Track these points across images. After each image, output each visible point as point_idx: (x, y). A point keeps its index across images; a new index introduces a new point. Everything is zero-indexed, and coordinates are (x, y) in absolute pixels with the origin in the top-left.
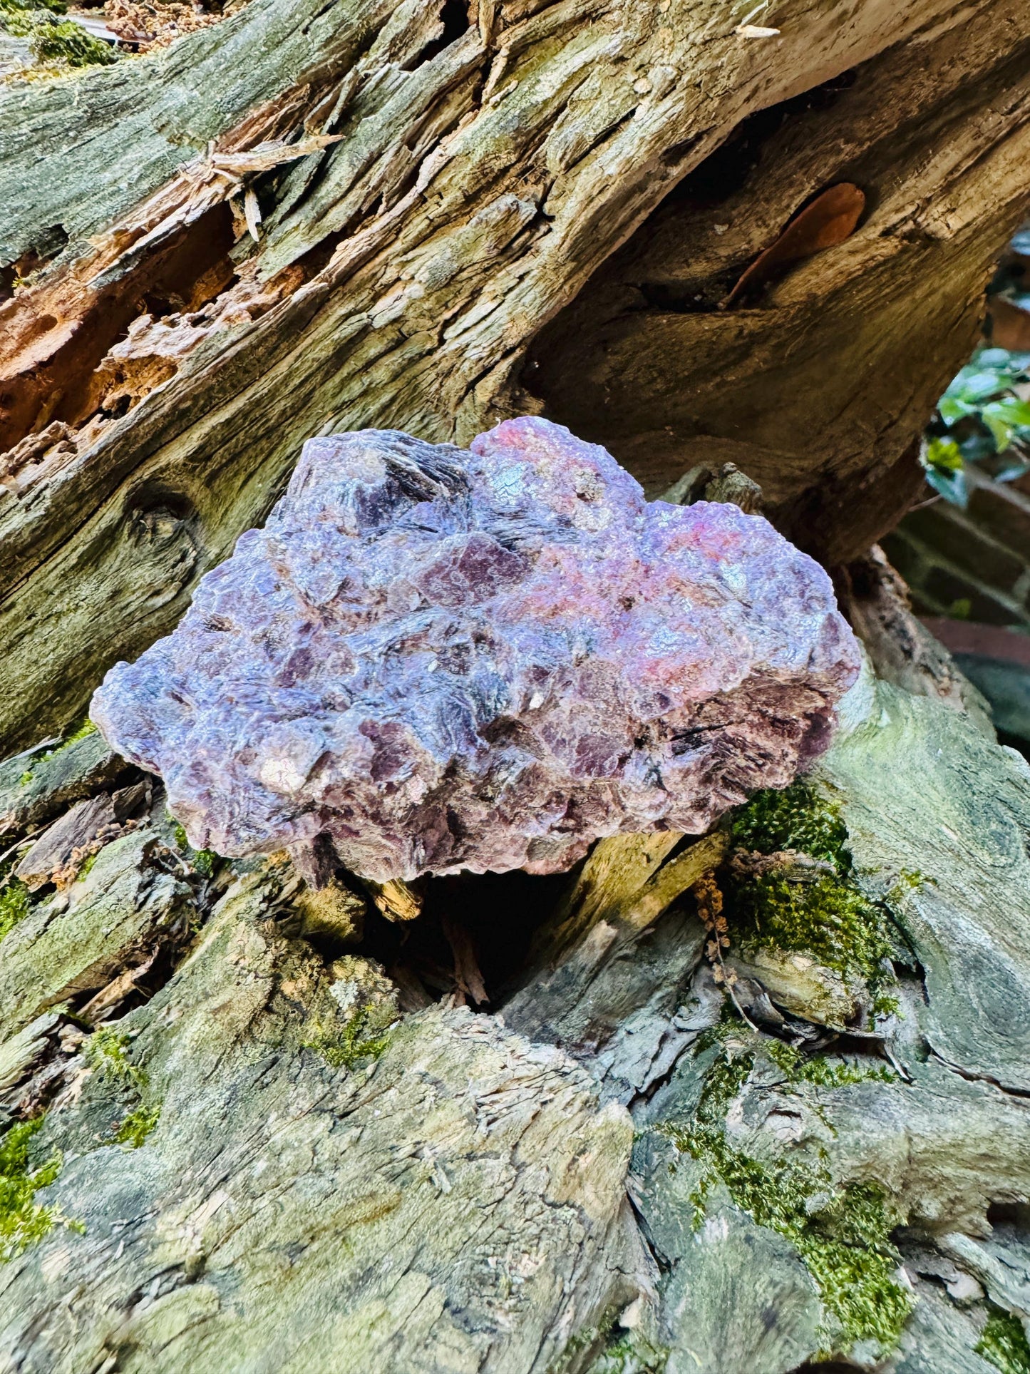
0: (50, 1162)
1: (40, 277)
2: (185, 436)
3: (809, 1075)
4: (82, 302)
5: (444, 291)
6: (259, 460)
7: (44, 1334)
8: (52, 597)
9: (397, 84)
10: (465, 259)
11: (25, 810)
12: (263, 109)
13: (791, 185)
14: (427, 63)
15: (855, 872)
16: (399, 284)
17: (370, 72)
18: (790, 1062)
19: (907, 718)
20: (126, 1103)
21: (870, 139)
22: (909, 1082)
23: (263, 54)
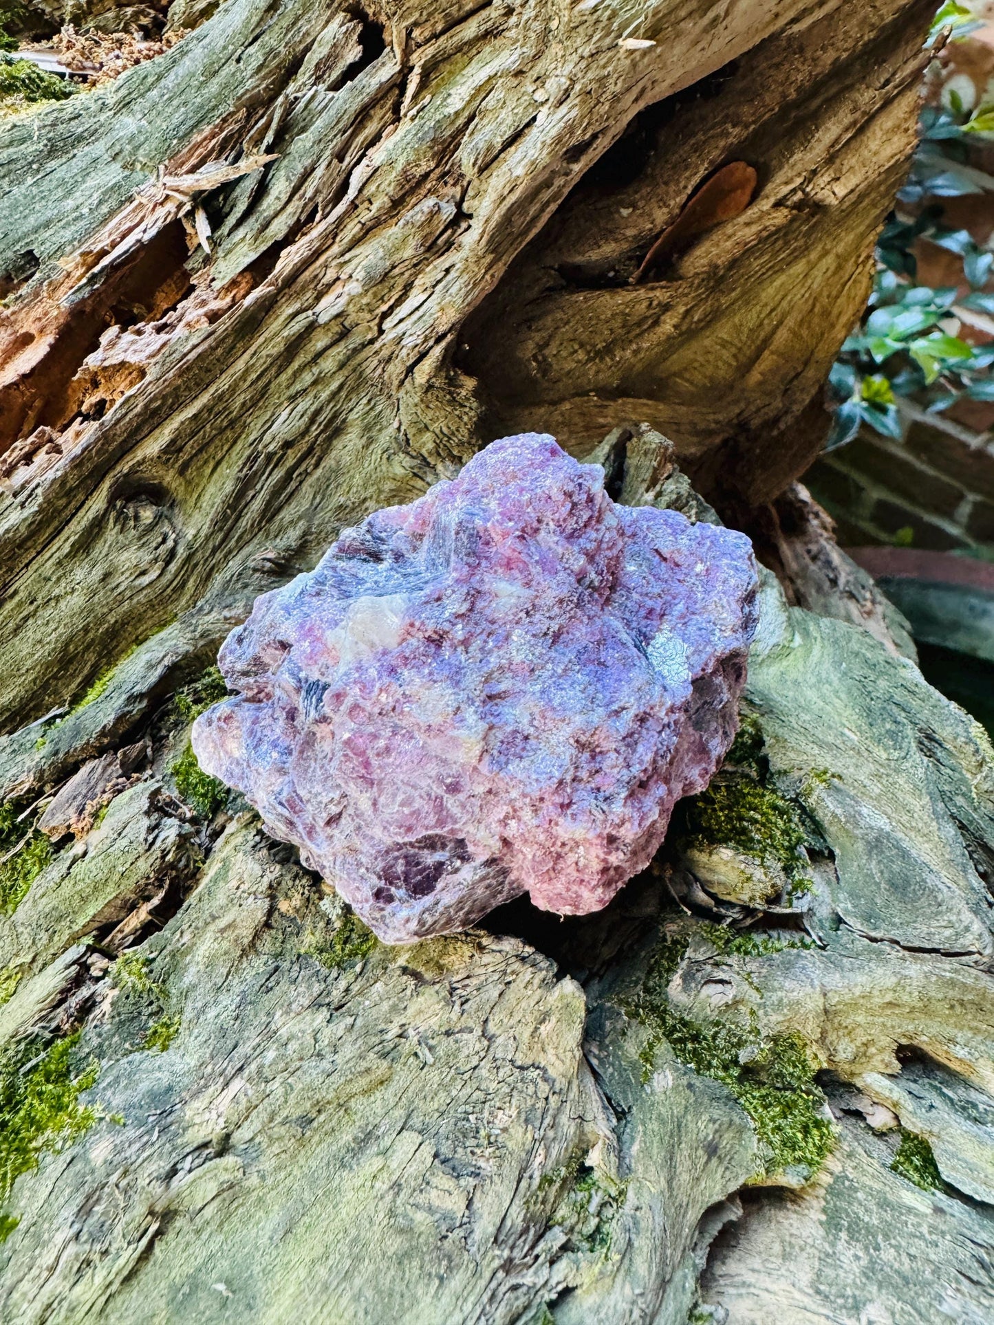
0: (88, 1069)
1: (17, 299)
2: (157, 431)
3: (738, 949)
4: (56, 318)
5: (380, 287)
6: (226, 448)
7: (95, 1209)
8: (50, 583)
9: (323, 104)
10: (396, 258)
11: (42, 772)
12: (205, 134)
13: (686, 168)
14: (349, 83)
15: (772, 775)
16: (338, 283)
17: (299, 95)
18: (721, 938)
19: (815, 639)
20: (151, 1015)
21: (754, 122)
22: (823, 948)
23: (202, 83)
